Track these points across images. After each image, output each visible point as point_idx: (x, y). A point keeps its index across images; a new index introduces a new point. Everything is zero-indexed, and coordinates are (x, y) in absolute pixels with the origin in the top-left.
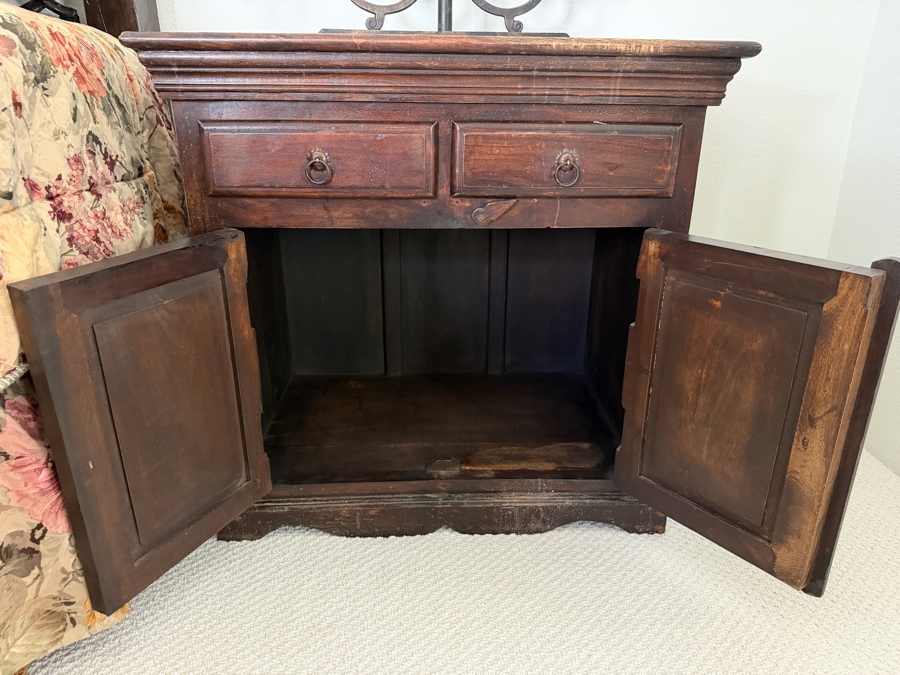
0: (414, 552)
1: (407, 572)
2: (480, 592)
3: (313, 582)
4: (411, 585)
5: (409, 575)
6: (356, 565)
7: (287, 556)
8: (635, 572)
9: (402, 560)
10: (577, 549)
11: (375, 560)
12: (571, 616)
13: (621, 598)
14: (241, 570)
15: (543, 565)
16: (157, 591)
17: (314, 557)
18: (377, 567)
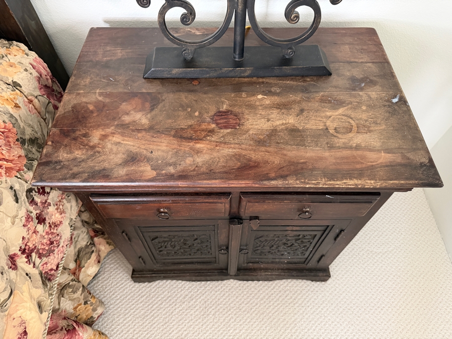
0: (218, 293)
1: (215, 306)
2: (245, 318)
3: (177, 310)
4: (217, 314)
5: (216, 307)
6: (194, 300)
7: (165, 294)
8: (310, 307)
9: (213, 297)
10: (287, 292)
11: (202, 298)
12: (281, 333)
13: (302, 323)
14: (147, 303)
15: (272, 303)
16: (114, 315)
17: (176, 295)
18: (203, 302)
